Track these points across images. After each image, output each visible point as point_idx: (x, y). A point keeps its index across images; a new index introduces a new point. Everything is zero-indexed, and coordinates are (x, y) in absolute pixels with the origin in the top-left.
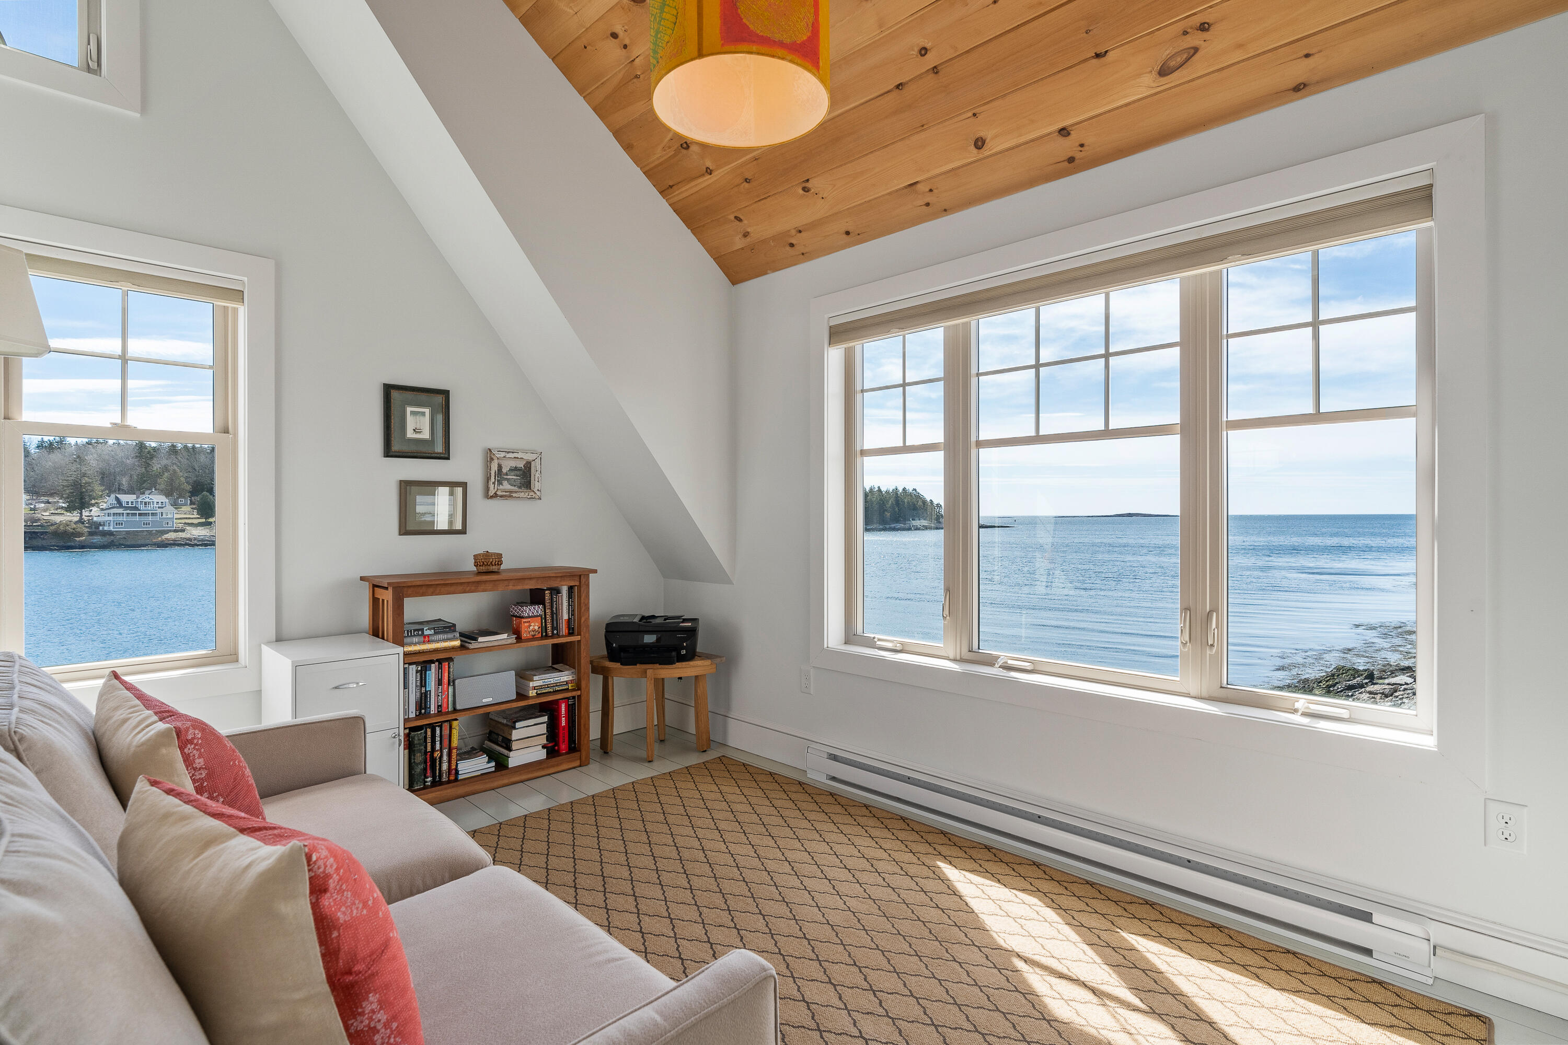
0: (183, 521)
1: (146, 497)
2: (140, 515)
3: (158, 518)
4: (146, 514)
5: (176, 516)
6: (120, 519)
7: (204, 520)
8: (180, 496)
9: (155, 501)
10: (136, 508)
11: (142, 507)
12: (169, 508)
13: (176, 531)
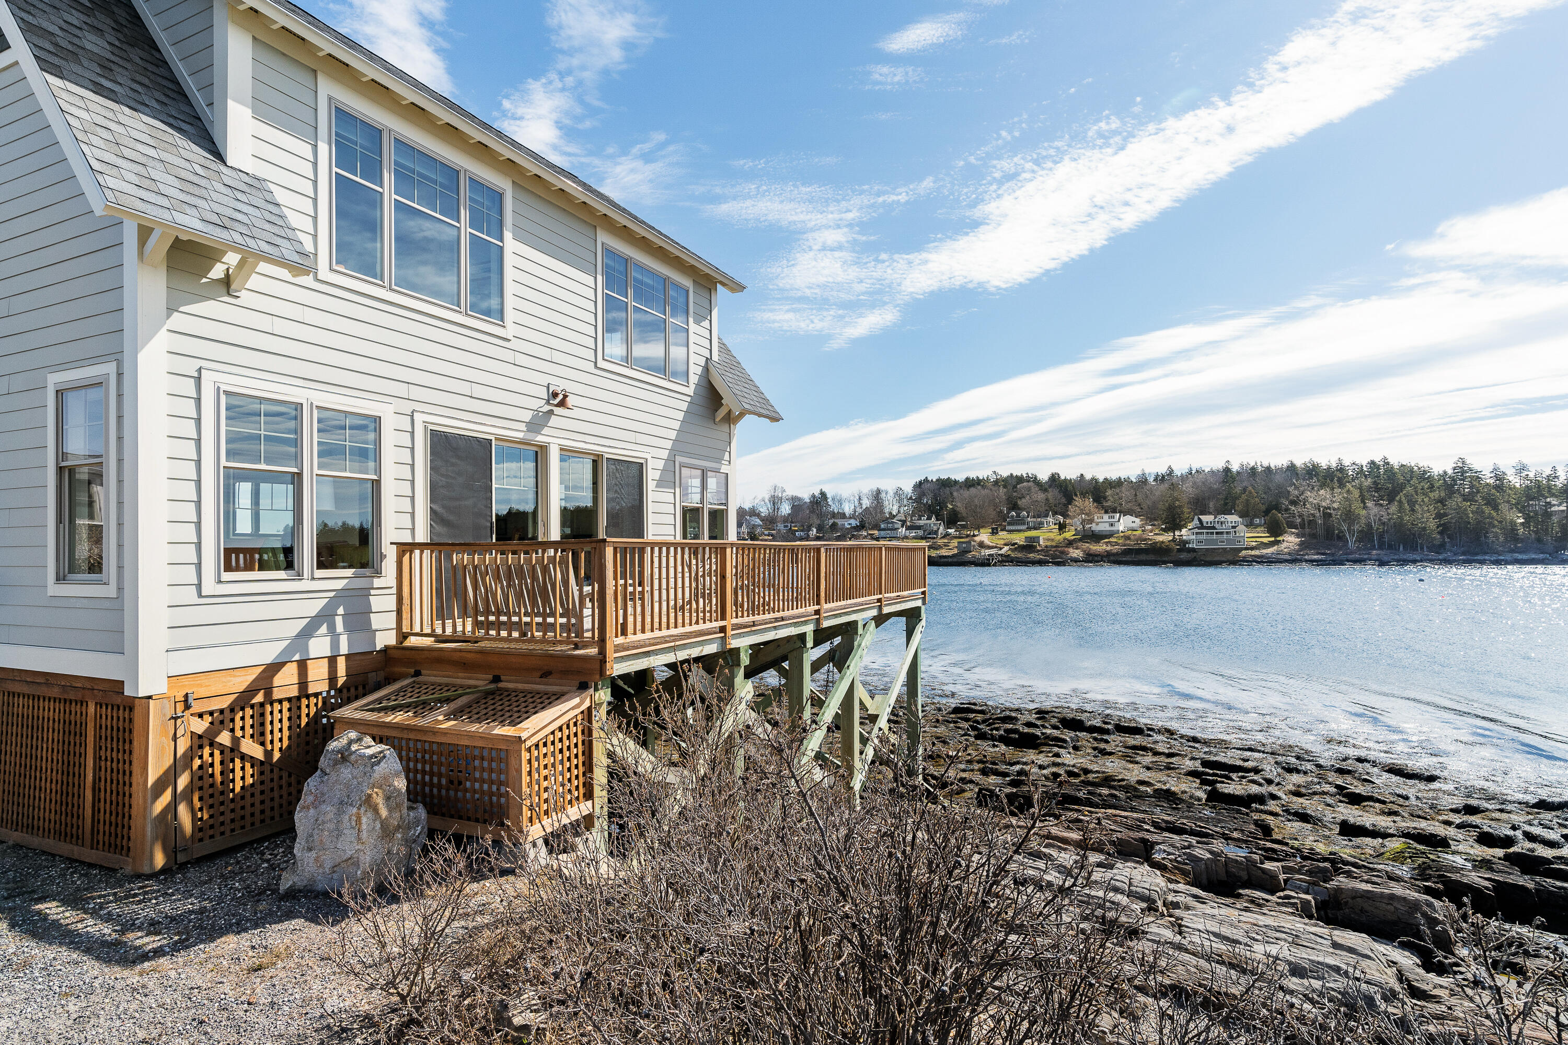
0: (1254, 540)
1: (1222, 518)
2: (1217, 533)
3: (1231, 536)
4: (1222, 533)
5: (1247, 535)
6: (1200, 537)
7: (1273, 539)
8: (1256, 516)
9: (1229, 520)
10: (1214, 528)
11: (1217, 526)
12: (1242, 528)
13: (1246, 549)
